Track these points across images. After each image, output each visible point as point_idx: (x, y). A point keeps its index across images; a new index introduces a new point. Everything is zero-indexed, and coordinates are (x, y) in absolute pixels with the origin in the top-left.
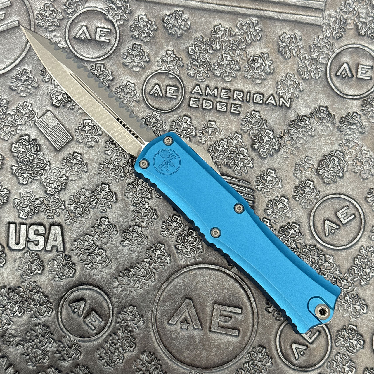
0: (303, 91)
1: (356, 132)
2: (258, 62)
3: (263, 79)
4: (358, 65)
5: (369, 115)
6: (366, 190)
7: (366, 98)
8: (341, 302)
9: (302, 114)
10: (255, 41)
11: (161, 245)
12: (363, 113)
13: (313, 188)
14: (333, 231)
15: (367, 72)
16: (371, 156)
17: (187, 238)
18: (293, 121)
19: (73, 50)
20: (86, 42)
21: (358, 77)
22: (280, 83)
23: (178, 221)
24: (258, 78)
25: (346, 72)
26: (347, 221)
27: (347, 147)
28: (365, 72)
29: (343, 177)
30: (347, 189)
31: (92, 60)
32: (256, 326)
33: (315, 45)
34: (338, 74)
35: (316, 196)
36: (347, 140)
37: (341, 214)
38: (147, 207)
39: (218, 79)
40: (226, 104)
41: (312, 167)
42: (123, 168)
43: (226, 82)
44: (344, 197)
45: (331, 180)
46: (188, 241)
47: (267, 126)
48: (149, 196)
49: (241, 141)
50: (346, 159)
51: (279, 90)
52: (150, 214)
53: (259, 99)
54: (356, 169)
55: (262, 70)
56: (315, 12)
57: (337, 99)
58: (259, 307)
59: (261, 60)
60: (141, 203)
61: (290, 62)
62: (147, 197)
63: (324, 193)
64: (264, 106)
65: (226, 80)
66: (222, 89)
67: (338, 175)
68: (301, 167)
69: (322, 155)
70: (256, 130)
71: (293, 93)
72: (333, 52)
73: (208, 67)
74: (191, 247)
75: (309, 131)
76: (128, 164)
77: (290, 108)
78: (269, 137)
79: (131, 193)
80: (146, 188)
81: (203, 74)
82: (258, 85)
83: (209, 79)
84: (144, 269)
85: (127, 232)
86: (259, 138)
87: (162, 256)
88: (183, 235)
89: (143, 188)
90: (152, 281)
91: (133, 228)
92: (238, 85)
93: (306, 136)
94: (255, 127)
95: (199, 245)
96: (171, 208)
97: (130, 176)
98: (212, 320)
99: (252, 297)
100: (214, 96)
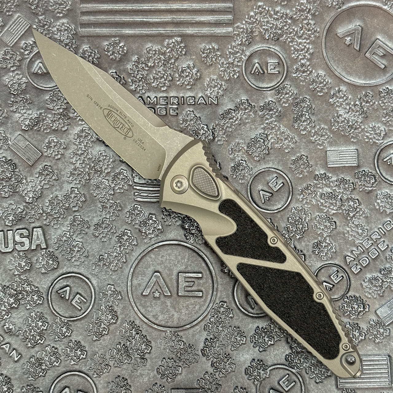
0: (226, 89)
1: (274, 116)
2: (186, 72)
3: (192, 84)
4: (268, 63)
5: (282, 102)
6: (290, 162)
7: (277, 89)
9: (228, 108)
10: (182, 56)
11: (127, 231)
12: (277, 101)
13: (246, 166)
14: (268, 199)
15: (275, 67)
16: (289, 134)
17: (148, 222)
18: (222, 114)
19: (33, 83)
20: (43, 75)
21: (269, 72)
22: (206, 86)
23: (139, 209)
24: (188, 84)
25: (258, 70)
26: (277, 189)
27: (268, 129)
28: (273, 68)
29: (269, 153)
30: (273, 163)
31: (50, 89)
32: (215, 286)
33: (230, 52)
34: (253, 72)
35: (249, 172)
36: (267, 123)
37: (272, 184)
38: (111, 202)
39: (155, 89)
40: (165, 109)
41: (243, 149)
42: (87, 172)
43: (163, 91)
44: (272, 170)
45: (260, 157)
46: (150, 224)
47: (201, 121)
50: (269, 139)
51: (206, 92)
52: (115, 207)
53: (191, 101)
54: (278, 146)
55: (190, 78)
56: (225, 26)
57: (254, 92)
58: (216, 269)
59: (189, 70)
60: (106, 199)
61: (212, 69)
62: (111, 193)
63: (256, 169)
64: (196, 106)
65: (163, 89)
66: (160, 97)
67: (265, 152)
68: (234, 150)
69: (249, 139)
70: (193, 126)
71: (218, 93)
72: (245, 56)
73: (146, 81)
74: (153, 229)
75: (236, 120)
76: (90, 169)
77: (217, 104)
78: (204, 130)
79: (96, 192)
80: (109, 186)
81: (143, 87)
82: (189, 90)
83: (148, 91)
84: (116, 253)
85: (98, 225)
86: (196, 132)
87: (129, 240)
88: (145, 220)
89: (106, 187)
90: (124, 261)
91: (103, 220)
92: (172, 92)
93: (234, 125)
94: (191, 124)
95: (158, 226)
96: (132, 199)
97: (94, 178)
98: (178, 287)
99: (209, 262)
100: (155, 104)
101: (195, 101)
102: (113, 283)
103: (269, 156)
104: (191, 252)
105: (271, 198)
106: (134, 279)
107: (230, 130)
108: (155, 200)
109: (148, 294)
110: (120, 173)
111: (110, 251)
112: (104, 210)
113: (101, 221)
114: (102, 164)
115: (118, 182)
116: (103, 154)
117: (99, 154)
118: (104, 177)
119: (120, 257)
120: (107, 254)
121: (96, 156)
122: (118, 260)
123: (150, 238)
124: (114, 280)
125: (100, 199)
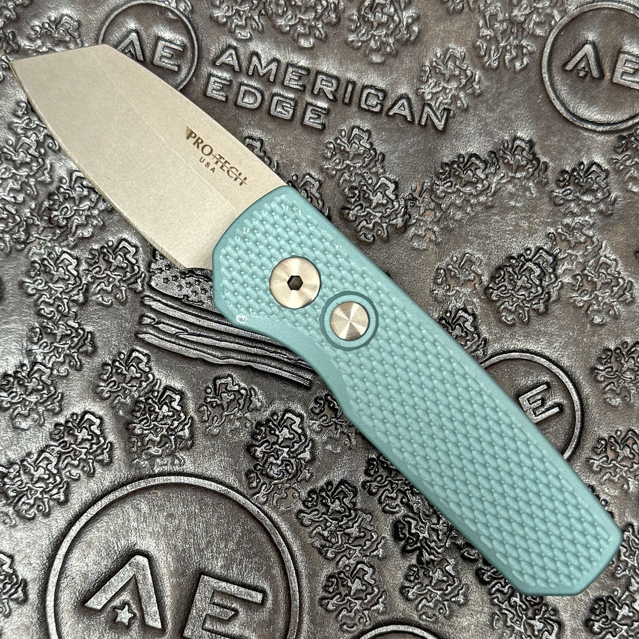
0: (480, 95)
1: (593, 210)
2: (383, 13)
3: (390, 54)
4: (620, 51)
5: (628, 175)
6: (595, 352)
7: (625, 134)
8: (501, 609)
9: (471, 150)
11: (92, 418)
12: (614, 169)
13: (472, 330)
15: (636, 71)
16: (619, 273)
17: (157, 410)
18: (447, 164)
21: (615, 81)
22: (428, 69)
23: (141, 366)
24: (378, 50)
25: (588, 64)
27: (565, 243)
28: (632, 71)
29: (546, 312)
30: (550, 344)
34: (569, 67)
35: (476, 350)
36: (567, 226)
37: (528, 400)
38: (71, 323)
39: (280, 38)
40: (292, 103)
41: (477, 279)
42: (26, 221)
43: (302, 49)
44: (542, 361)
45: (518, 317)
46: (160, 417)
47: (383, 167)
48: (81, 298)
49: (317, 195)
50: (560, 271)
51: (422, 87)
52: (76, 340)
53: (373, 101)
54: (579, 299)
55: (389, 32)
57: (558, 125)
58: (306, 594)
59: (392, 10)
60: (59, 311)
61: (458, 23)
62: (76, 298)
63: (497, 347)
64: (383, 119)
65: (302, 44)
66: (288, 65)
67: (535, 307)
68: (452, 277)
69: (503, 255)
70: (357, 174)
71: (455, 98)
72: (564, 12)
73: (261, 6)
74: (164, 432)
75: (481, 193)
76: (38, 212)
77: (443, 132)
78: (384, 195)
79: (37, 283)
80: (75, 277)
81: (248, 22)
82: (376, 66)
83: (260, 35)
84: (43, 470)
85: (15, 377)
86: (362, 195)
87: (92, 444)
88: (150, 401)
89: (67, 277)
90: (59, 499)
91: (32, 369)
92: (328, 59)
93: (471, 205)
94: (355, 167)
95: (182, 430)
96: (130, 332)
97: (39, 244)
98: (189, 613)
99: (293, 568)
100: (268, 79)
101: (382, 105)
102: (10, 552)
103: (544, 320)
104: (251, 524)
107: (459, 215)
108: (193, 354)
109: (99, 607)
110: (115, 250)
111: (29, 460)
112: (42, 341)
113: (27, 369)
114: (75, 208)
115: (103, 273)
116: (85, 183)
117: (74, 179)
118: (69, 249)
119: (50, 485)
120: (17, 467)
121: (64, 181)
122: (44, 492)
123: (151, 454)
124: (17, 544)
125: (42, 307)
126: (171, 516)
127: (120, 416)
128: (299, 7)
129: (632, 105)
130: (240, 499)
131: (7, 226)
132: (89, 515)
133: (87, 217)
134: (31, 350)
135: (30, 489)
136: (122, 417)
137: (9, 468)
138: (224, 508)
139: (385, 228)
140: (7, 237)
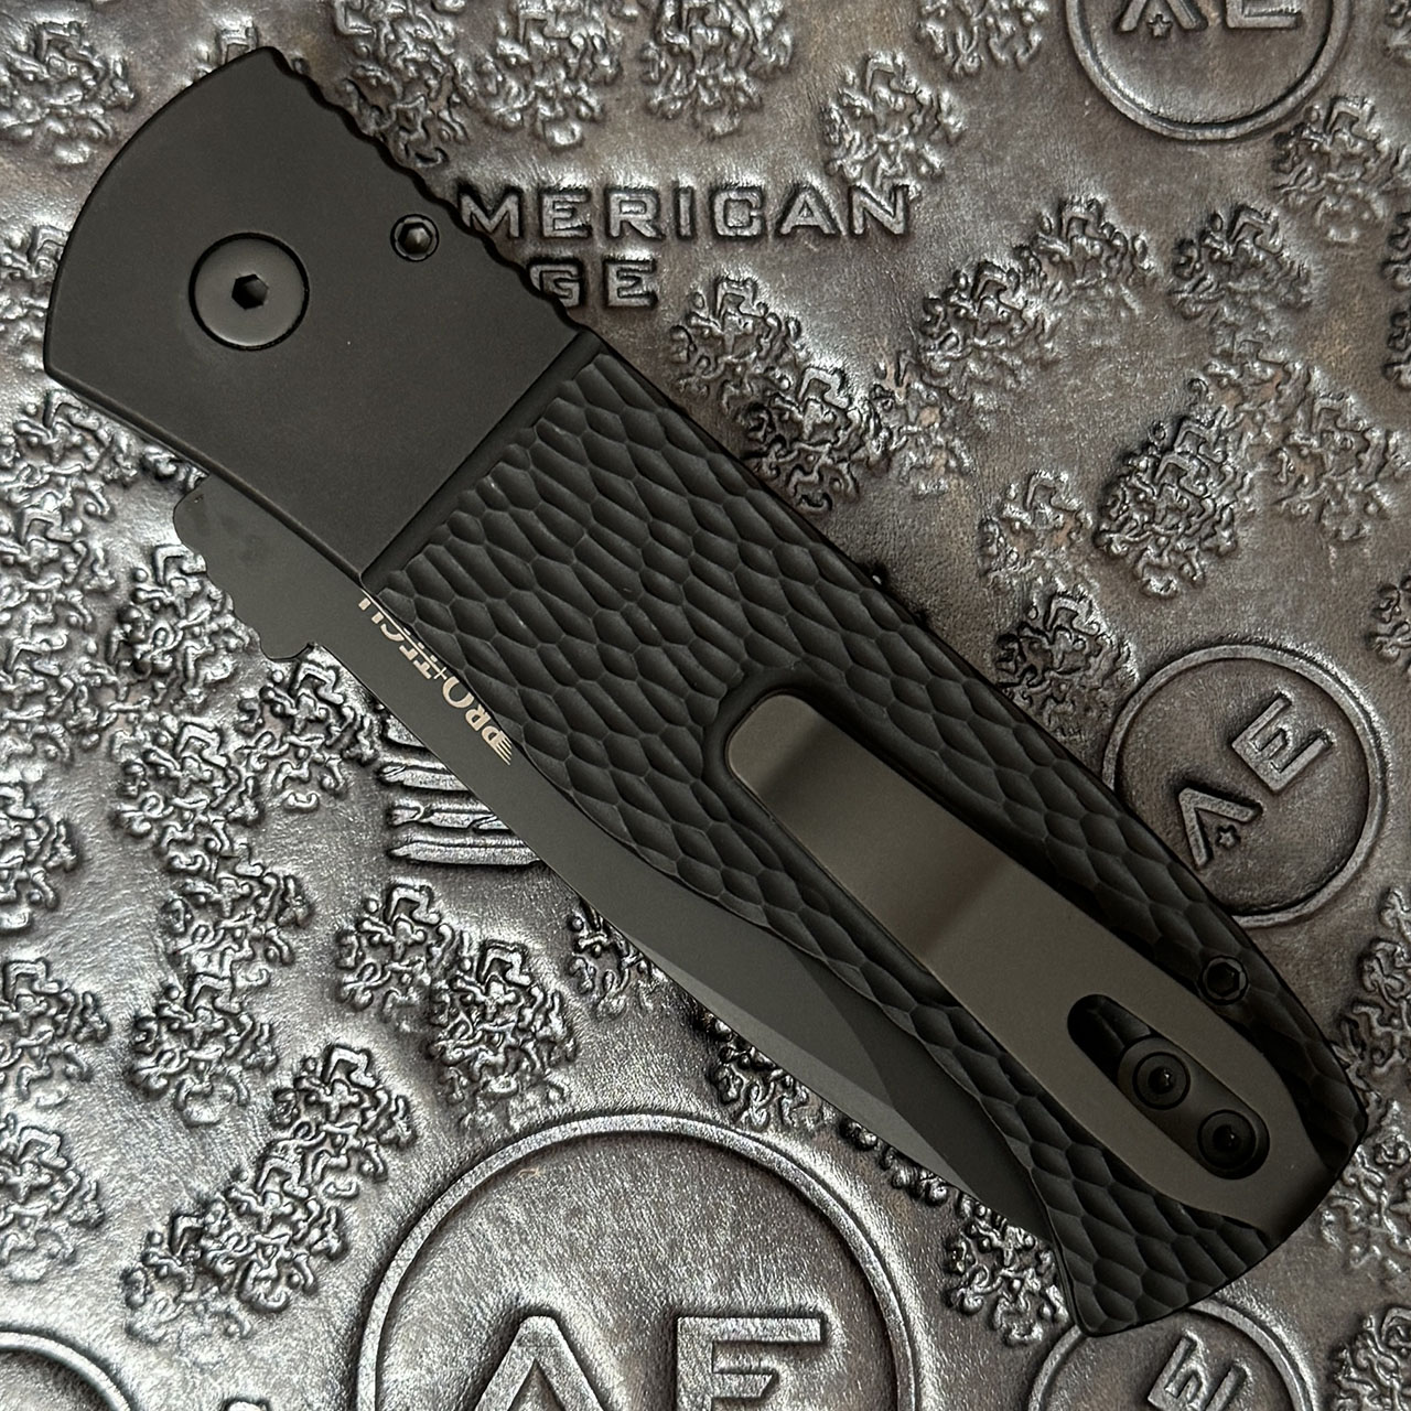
0: (961, 136)
1: (1270, 307)
2: (707, 26)
3: (747, 106)
5: (1320, 212)
6: (1365, 601)
7: (1286, 127)
11: (348, 1055)
12: (1287, 209)
13: (1092, 630)
14: (1228, 838)
17: (480, 998)
18: (934, 302)
21: (1231, 24)
22: (835, 114)
23: (419, 914)
25: (1167, 7)
26: (1290, 773)
27: (1232, 392)
29: (1234, 551)
30: (1264, 612)
34: (1129, 23)
35: (1112, 672)
37: (1254, 742)
38: (241, 869)
39: (508, 141)
41: (1071, 524)
42: (86, 683)
43: (558, 152)
45: (1179, 574)
46: (491, 1010)
47: (803, 347)
48: (252, 813)
51: (835, 155)
52: (265, 901)
53: (740, 215)
54: (1296, 499)
55: (733, 62)
57: (1141, 152)
58: (910, 1293)
59: (724, 13)
60: (210, 852)
62: (239, 812)
64: (771, 246)
65: (557, 140)
66: (543, 190)
67: (1207, 544)
68: (1017, 532)
69: (1108, 456)
70: (754, 377)
71: (915, 159)
73: (448, 87)
74: (511, 1040)
75: (1023, 341)
76: (106, 653)
77: (907, 235)
78: (823, 403)
79: (147, 807)
80: (224, 770)
81: (431, 129)
82: (726, 141)
83: (463, 149)
84: (277, 1197)
85: (161, 1019)
86: (775, 417)
87: (363, 1113)
88: (459, 984)
89: (207, 775)
90: (328, 1249)
91: (189, 992)
92: (620, 158)
93: (1013, 372)
94: (745, 365)
95: (546, 1022)
96: (373, 851)
97: (128, 721)
98: (675, 1406)
99: (866, 1245)
100: (508, 235)
101: (763, 219)
102: (257, 1392)
103: (1237, 565)
104: (749, 1180)
105: (1251, 835)
106: (396, 1357)
108: (520, 856)
110: (291, 687)
111: (242, 1186)
112: (196, 925)
113: (179, 993)
114: (183, 623)
115: (282, 744)
116: (186, 567)
117: (160, 564)
118: (194, 714)
119: (301, 1224)
120: (219, 1207)
121: (142, 574)
122: (293, 1242)
123: (494, 1096)
124: (269, 1371)
125: (172, 853)
126: (575, 1212)
127: (406, 1034)
128: (529, 66)
129: (1285, 64)
130: (711, 1132)
131: (49, 705)
132: (401, 1263)
133: (213, 635)
134: (176, 952)
135: (262, 1246)
136: (412, 1034)
137: (204, 1215)
138: (683, 1163)
139: (845, 471)
140: (56, 729)
